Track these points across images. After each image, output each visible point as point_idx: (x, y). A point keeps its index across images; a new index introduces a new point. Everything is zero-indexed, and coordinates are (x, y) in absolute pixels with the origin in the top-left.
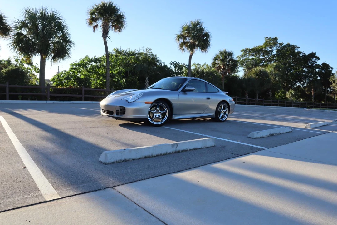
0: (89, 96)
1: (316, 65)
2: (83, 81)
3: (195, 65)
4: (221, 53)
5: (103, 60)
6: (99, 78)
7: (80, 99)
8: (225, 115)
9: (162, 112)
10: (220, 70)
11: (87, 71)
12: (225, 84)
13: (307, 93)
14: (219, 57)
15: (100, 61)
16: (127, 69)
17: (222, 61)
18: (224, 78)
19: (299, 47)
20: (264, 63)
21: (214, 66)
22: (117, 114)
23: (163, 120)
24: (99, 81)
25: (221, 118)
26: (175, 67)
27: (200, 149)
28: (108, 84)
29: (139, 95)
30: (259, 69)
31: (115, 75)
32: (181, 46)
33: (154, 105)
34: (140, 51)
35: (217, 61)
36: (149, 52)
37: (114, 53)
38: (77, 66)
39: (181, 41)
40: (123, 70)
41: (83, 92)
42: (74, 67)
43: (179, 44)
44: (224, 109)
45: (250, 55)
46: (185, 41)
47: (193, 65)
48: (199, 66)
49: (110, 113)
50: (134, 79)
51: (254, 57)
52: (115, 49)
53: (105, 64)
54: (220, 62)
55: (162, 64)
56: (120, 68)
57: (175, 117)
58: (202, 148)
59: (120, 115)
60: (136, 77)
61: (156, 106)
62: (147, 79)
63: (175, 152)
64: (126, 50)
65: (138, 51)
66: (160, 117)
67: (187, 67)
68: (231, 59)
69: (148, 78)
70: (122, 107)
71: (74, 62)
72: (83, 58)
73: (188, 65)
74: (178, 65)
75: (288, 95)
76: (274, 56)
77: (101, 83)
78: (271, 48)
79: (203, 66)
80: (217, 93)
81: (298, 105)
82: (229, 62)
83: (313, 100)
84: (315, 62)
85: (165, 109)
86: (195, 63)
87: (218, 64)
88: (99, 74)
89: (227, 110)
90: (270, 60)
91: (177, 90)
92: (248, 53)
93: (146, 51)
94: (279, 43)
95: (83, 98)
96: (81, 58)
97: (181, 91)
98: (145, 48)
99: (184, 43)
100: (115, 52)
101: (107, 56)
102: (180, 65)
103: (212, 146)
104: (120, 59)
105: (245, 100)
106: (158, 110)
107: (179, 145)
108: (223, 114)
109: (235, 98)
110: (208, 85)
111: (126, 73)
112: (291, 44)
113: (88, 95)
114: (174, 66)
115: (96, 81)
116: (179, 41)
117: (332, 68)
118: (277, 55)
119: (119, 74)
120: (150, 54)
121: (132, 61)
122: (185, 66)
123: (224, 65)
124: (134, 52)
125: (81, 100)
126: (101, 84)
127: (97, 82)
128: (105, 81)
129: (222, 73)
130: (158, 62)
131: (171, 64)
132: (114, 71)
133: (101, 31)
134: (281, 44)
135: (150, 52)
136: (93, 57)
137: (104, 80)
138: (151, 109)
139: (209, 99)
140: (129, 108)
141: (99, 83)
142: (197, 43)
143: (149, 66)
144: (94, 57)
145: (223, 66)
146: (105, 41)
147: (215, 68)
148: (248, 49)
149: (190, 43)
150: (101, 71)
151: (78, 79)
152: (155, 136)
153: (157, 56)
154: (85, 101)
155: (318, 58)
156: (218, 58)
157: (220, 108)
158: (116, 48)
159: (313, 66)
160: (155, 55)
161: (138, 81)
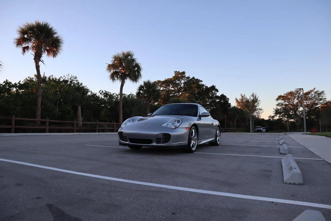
0: (21, 127)
1: (216, 96)
4: (145, 84)
7: (9, 131)
10: (145, 100)
14: (143, 88)
18: (149, 108)
19: (202, 81)
20: (174, 94)
21: (139, 96)
22: (158, 142)
32: (113, 77)
34: (65, 78)
35: (141, 92)
39: (113, 71)
41: (13, 123)
43: (110, 74)
46: (117, 71)
50: (68, 107)
54: (144, 92)
59: (162, 143)
62: (80, 108)
64: (50, 77)
70: (166, 134)
74: (108, 94)
76: (181, 88)
78: (180, 81)
84: (215, 94)
87: (142, 94)
90: (179, 91)
92: (160, 84)
93: (71, 79)
94: (186, 76)
95: (13, 130)
98: (70, 75)
99: (116, 73)
101: (38, 82)
102: (110, 94)
112: (196, 78)
113: (19, 126)
114: (104, 95)
117: (228, 99)
118: (184, 87)
120: (76, 82)
123: (149, 95)
125: (11, 132)
129: (147, 103)
131: (101, 93)
133: (33, 53)
134: (188, 78)
135: (76, 80)
140: (173, 134)
143: (84, 94)
145: (148, 97)
148: (160, 81)
149: (120, 72)
154: (15, 133)
155: (217, 91)
159: (213, 97)
160: (80, 83)
161: (72, 110)
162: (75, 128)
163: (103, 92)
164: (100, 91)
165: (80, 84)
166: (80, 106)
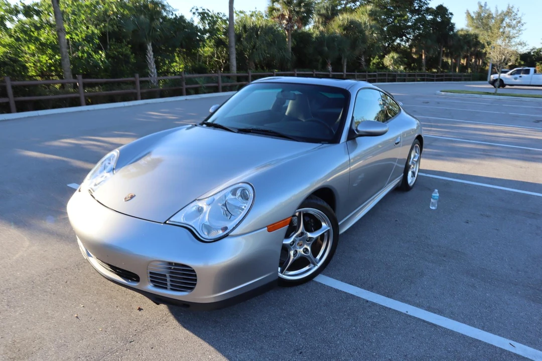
0: (27, 98)
1: (428, 9)
5: (46, 10)
6: (43, 52)
7: (6, 109)
9: (314, 236)
10: (282, 22)
11: (11, 36)
12: (292, 48)
13: (414, 56)
15: (38, 13)
16: (104, 27)
17: (287, 3)
18: (290, 37)
20: (346, 4)
21: (272, 15)
22: (159, 284)
23: (318, 257)
24: (44, 58)
26: (203, 19)
28: (68, 67)
30: (348, 19)
31: (80, 44)
35: (276, 5)
40: (96, 31)
41: (10, 91)
48: (243, 15)
50: (124, 49)
53: (52, 19)
54: (282, 6)
56: (88, 28)
59: (172, 289)
60: (127, 45)
62: (150, 48)
67: (225, 18)
69: (153, 46)
70: (177, 264)
73: (228, 15)
74: (208, 14)
75: (388, 61)
77: (50, 61)
79: (252, 16)
81: (403, 78)
82: (299, 5)
83: (424, 69)
84: (426, 4)
85: (324, 224)
87: (278, 10)
88: (42, 44)
95: (13, 106)
97: (347, 140)
102: (211, 14)
104: (86, 5)
105: (328, 76)
109: (312, 73)
111: (103, 37)
113: (24, 96)
114: (200, 17)
115: (36, 57)
117: (451, 14)
119: (89, 42)
121: (113, 11)
122: (221, 18)
123: (290, 11)
125: (9, 111)
126: (51, 65)
127: (40, 61)
128: (60, 60)
129: (287, 28)
130: (165, 10)
131: (194, 13)
132: (77, 35)
137: (57, 57)
141: (45, 61)
144: (21, 2)
145: (289, 15)
147: (275, 18)
150: (45, 35)
154: (18, 112)
159: (421, 11)
161: (132, 53)
162: (138, 91)
163: (197, 10)
164: (193, 8)
166: (150, 44)
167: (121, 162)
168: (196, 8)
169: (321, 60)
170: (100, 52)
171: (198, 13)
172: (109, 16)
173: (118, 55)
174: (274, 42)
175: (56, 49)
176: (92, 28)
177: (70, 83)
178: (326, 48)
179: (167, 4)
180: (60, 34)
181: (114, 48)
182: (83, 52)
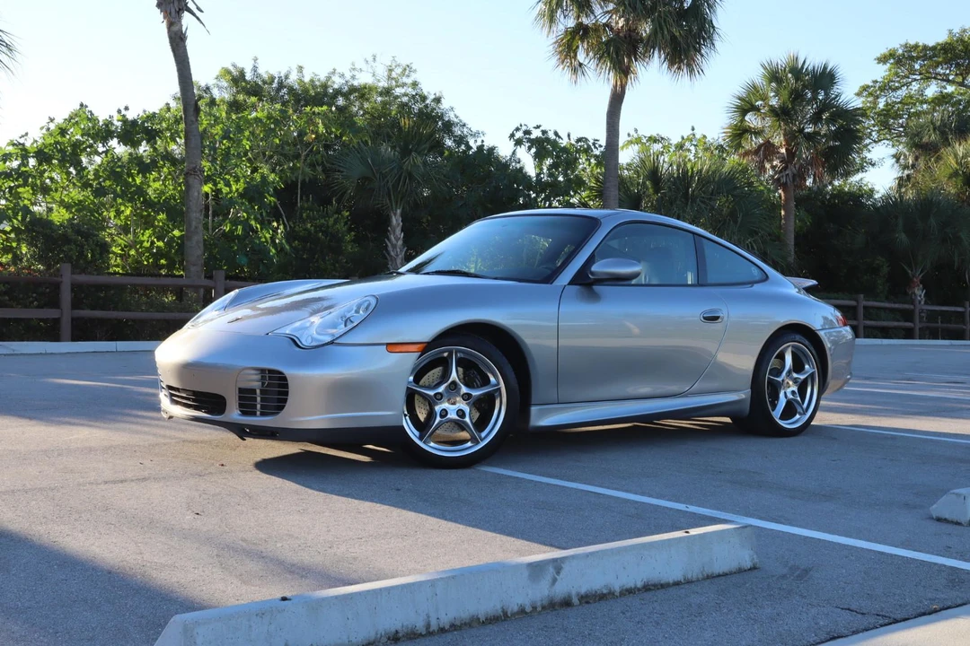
0: (100, 314)
2: (65, 239)
3: (638, 141)
4: (774, 76)
5: (167, 129)
6: (147, 223)
7: (50, 332)
8: (803, 399)
9: (476, 393)
10: (768, 166)
11: (86, 185)
12: (800, 238)
14: (765, 98)
15: (150, 135)
16: (292, 169)
17: (782, 114)
18: (793, 204)
21: (739, 146)
22: (247, 408)
23: (483, 434)
24: (146, 236)
25: (782, 417)
26: (539, 157)
27: (677, 584)
28: (196, 252)
29: (357, 312)
31: (232, 202)
32: (567, 49)
33: (433, 357)
34: (353, 77)
35: (752, 120)
36: (404, 85)
37: (222, 93)
38: (32, 162)
39: (567, 22)
40: (272, 177)
41: (66, 296)
42: (15, 164)
43: (552, 38)
44: (798, 367)
45: (927, 77)
46: (585, 21)
47: (631, 142)
48: (657, 147)
49: (207, 402)
50: (331, 221)
51: (950, 89)
52: (229, 72)
53: (177, 148)
54: (769, 121)
55: (472, 143)
56: (255, 170)
57: (544, 418)
58: (689, 582)
59: (263, 414)
60: (338, 212)
61: (444, 363)
62: (396, 220)
63: (545, 602)
64: (287, 77)
65: (348, 76)
66: (467, 419)
67: (597, 152)
68: (825, 106)
69: (402, 215)
70: (271, 371)
71: (16, 137)
72: (59, 120)
73: (603, 142)
74: (554, 144)
77: (160, 244)
79: (680, 147)
80: (757, 288)
82: (816, 119)
85: (492, 379)
86: (640, 133)
87: (758, 133)
88: (148, 204)
89: (812, 375)
91: (549, 278)
92: (917, 67)
93: (390, 78)
95: (66, 326)
96: (52, 120)
97: (571, 283)
98: (384, 62)
99: (581, 32)
100: (225, 84)
101: (185, 110)
102: (564, 142)
103: (740, 571)
104: (257, 120)
105: (908, 315)
106: (454, 383)
107: (566, 567)
108: (790, 396)
109: (853, 303)
110: (709, 250)
111: (287, 193)
113: (93, 308)
114: (533, 150)
115: (131, 236)
116: (552, 19)
119: (251, 201)
120: (410, 91)
121: (317, 133)
122: (587, 151)
123: (791, 137)
124: (325, 86)
125: (56, 337)
126: (160, 254)
127: (136, 243)
128: (179, 238)
129: (783, 180)
130: (450, 133)
131: (519, 143)
132: (228, 184)
135: (409, 81)
136: (116, 117)
137: (176, 233)
138: (417, 380)
139: (717, 318)
140: (306, 379)
141: (147, 245)
142: (646, 29)
143: (406, 152)
144: (119, 111)
145: (788, 144)
146: (175, 28)
147: (746, 154)
148: (916, 46)
149: (611, 29)
150: (157, 185)
151: (37, 229)
152: (443, 517)
153: (445, 105)
154: (74, 339)
156: (759, 103)
157: (773, 362)
158: (234, 66)
160: (432, 97)
161: (350, 230)
163: (527, 132)
165: (428, 102)
166: (399, 211)
167: (234, 302)
168: (524, 128)
169: (885, 270)
170: (275, 224)
171: (530, 140)
172: (308, 144)
173: (316, 232)
174: (733, 214)
175: (176, 213)
176: (265, 170)
177: (196, 288)
178: (902, 237)
179: (456, 120)
180: (191, 180)
181: (308, 216)
182: (235, 222)
